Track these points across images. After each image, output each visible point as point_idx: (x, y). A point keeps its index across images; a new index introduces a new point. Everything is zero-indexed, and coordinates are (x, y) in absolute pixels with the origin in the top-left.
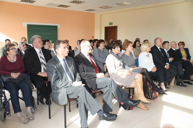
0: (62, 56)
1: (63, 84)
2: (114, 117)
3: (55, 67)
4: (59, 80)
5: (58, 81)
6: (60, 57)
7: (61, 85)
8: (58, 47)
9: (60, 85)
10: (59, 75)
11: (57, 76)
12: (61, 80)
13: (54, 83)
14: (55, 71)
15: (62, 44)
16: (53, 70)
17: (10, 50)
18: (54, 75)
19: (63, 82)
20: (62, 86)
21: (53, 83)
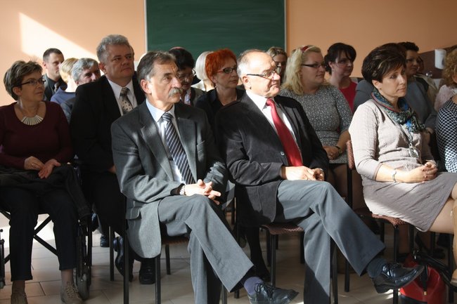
0: (160, 103)
1: (150, 190)
2: (286, 297)
3: (135, 137)
4: (141, 177)
5: (136, 180)
6: (155, 106)
7: (146, 192)
8: (148, 73)
9: (143, 192)
10: (146, 162)
11: (140, 166)
12: (147, 177)
13: (126, 185)
14: (133, 148)
15: (160, 66)
16: (130, 145)
17: (24, 86)
18: (131, 159)
19: (152, 184)
20: (149, 195)
21: (125, 183)
